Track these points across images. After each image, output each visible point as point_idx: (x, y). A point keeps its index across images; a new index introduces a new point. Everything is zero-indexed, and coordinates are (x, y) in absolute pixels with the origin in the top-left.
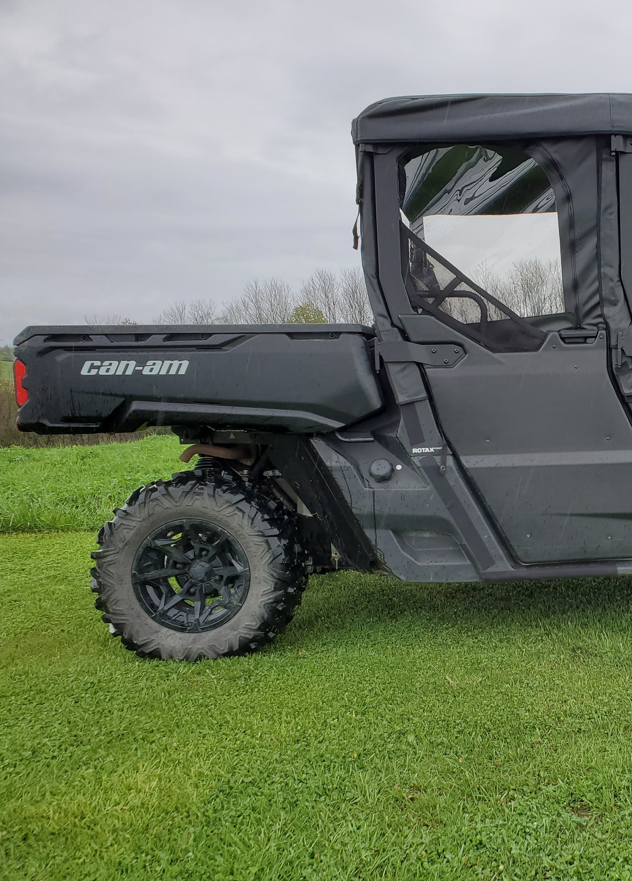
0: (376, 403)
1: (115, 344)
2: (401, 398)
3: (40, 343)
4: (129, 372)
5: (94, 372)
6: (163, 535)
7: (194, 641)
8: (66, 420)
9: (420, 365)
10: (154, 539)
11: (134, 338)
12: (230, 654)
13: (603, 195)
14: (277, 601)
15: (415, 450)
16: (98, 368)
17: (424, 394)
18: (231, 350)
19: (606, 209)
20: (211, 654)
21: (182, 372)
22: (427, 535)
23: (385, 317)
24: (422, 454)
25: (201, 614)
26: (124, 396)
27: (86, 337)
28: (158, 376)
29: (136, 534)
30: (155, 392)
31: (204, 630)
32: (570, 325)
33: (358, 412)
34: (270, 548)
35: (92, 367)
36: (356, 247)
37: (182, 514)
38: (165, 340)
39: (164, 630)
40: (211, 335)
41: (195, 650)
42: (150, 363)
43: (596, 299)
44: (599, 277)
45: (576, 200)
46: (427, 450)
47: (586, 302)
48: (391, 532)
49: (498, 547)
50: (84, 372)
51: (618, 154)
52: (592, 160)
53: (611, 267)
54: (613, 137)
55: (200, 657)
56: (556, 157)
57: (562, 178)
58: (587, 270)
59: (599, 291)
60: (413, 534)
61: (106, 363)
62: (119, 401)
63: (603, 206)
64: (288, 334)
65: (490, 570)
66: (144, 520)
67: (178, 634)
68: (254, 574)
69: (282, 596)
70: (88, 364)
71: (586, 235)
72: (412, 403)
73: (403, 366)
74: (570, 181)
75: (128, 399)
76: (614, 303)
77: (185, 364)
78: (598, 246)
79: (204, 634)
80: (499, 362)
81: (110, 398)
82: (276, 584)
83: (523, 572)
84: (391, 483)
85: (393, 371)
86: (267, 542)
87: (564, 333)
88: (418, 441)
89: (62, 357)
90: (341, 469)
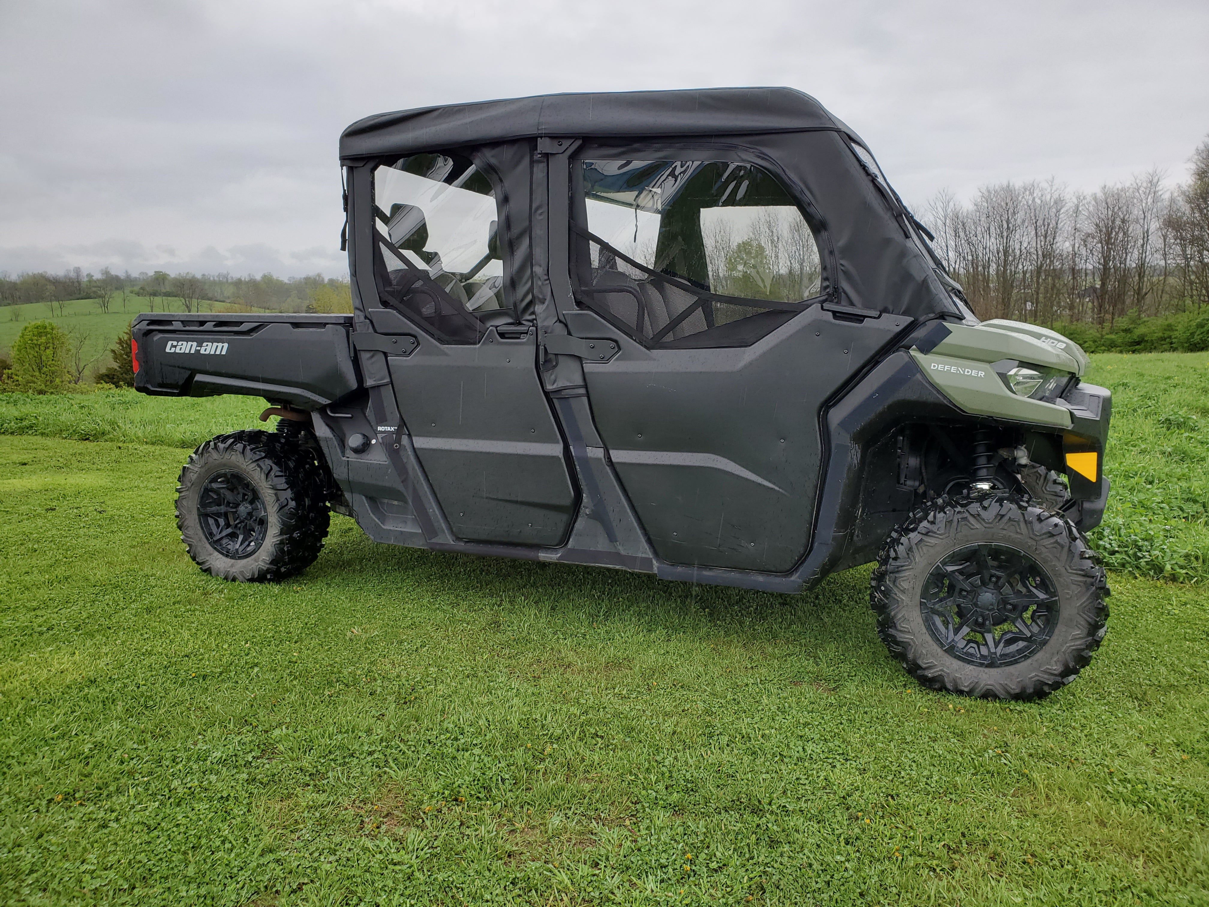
0: (354, 384)
1: (187, 328)
2: (369, 382)
3: (144, 326)
4: (193, 351)
5: (173, 350)
6: (214, 480)
7: (232, 566)
8: (160, 385)
9: (385, 354)
10: (211, 482)
11: (198, 324)
12: (252, 580)
13: (534, 197)
14: (282, 542)
15: (380, 428)
16: (175, 347)
17: (387, 380)
18: (255, 335)
19: (537, 209)
20: (241, 578)
21: (224, 353)
22: (396, 503)
23: (361, 311)
24: (385, 432)
25: (241, 544)
26: (190, 369)
27: (169, 322)
28: (209, 355)
29: (198, 477)
30: (208, 367)
31: (240, 558)
32: (510, 320)
33: (339, 392)
34: (278, 500)
35: (173, 346)
36: (343, 249)
37: (225, 465)
38: (215, 326)
39: (216, 553)
40: (242, 323)
41: (231, 573)
42: (205, 344)
43: (530, 297)
44: (532, 276)
45: (512, 203)
46: (389, 429)
47: (522, 300)
48: (364, 498)
49: (442, 521)
50: (168, 350)
51: (547, 156)
52: (526, 161)
53: (540, 266)
54: (539, 139)
55: (234, 580)
56: (493, 161)
57: (501, 181)
58: (521, 269)
59: (531, 290)
60: (386, 501)
61: (180, 343)
62: (188, 373)
63: (534, 206)
64: (292, 323)
65: (433, 540)
66: (202, 467)
67: (224, 558)
68: (270, 519)
69: (286, 539)
70: (170, 343)
71: (520, 236)
72: (379, 386)
73: (372, 353)
74: (506, 184)
75: (194, 372)
76: (543, 302)
77: (226, 345)
78: (531, 246)
79: (239, 561)
80: (446, 354)
81: (183, 370)
82: (281, 529)
83: (461, 546)
84: (364, 455)
85: (364, 357)
86: (276, 494)
87: (501, 329)
88: (383, 421)
89: (158, 337)
90: (326, 439)
